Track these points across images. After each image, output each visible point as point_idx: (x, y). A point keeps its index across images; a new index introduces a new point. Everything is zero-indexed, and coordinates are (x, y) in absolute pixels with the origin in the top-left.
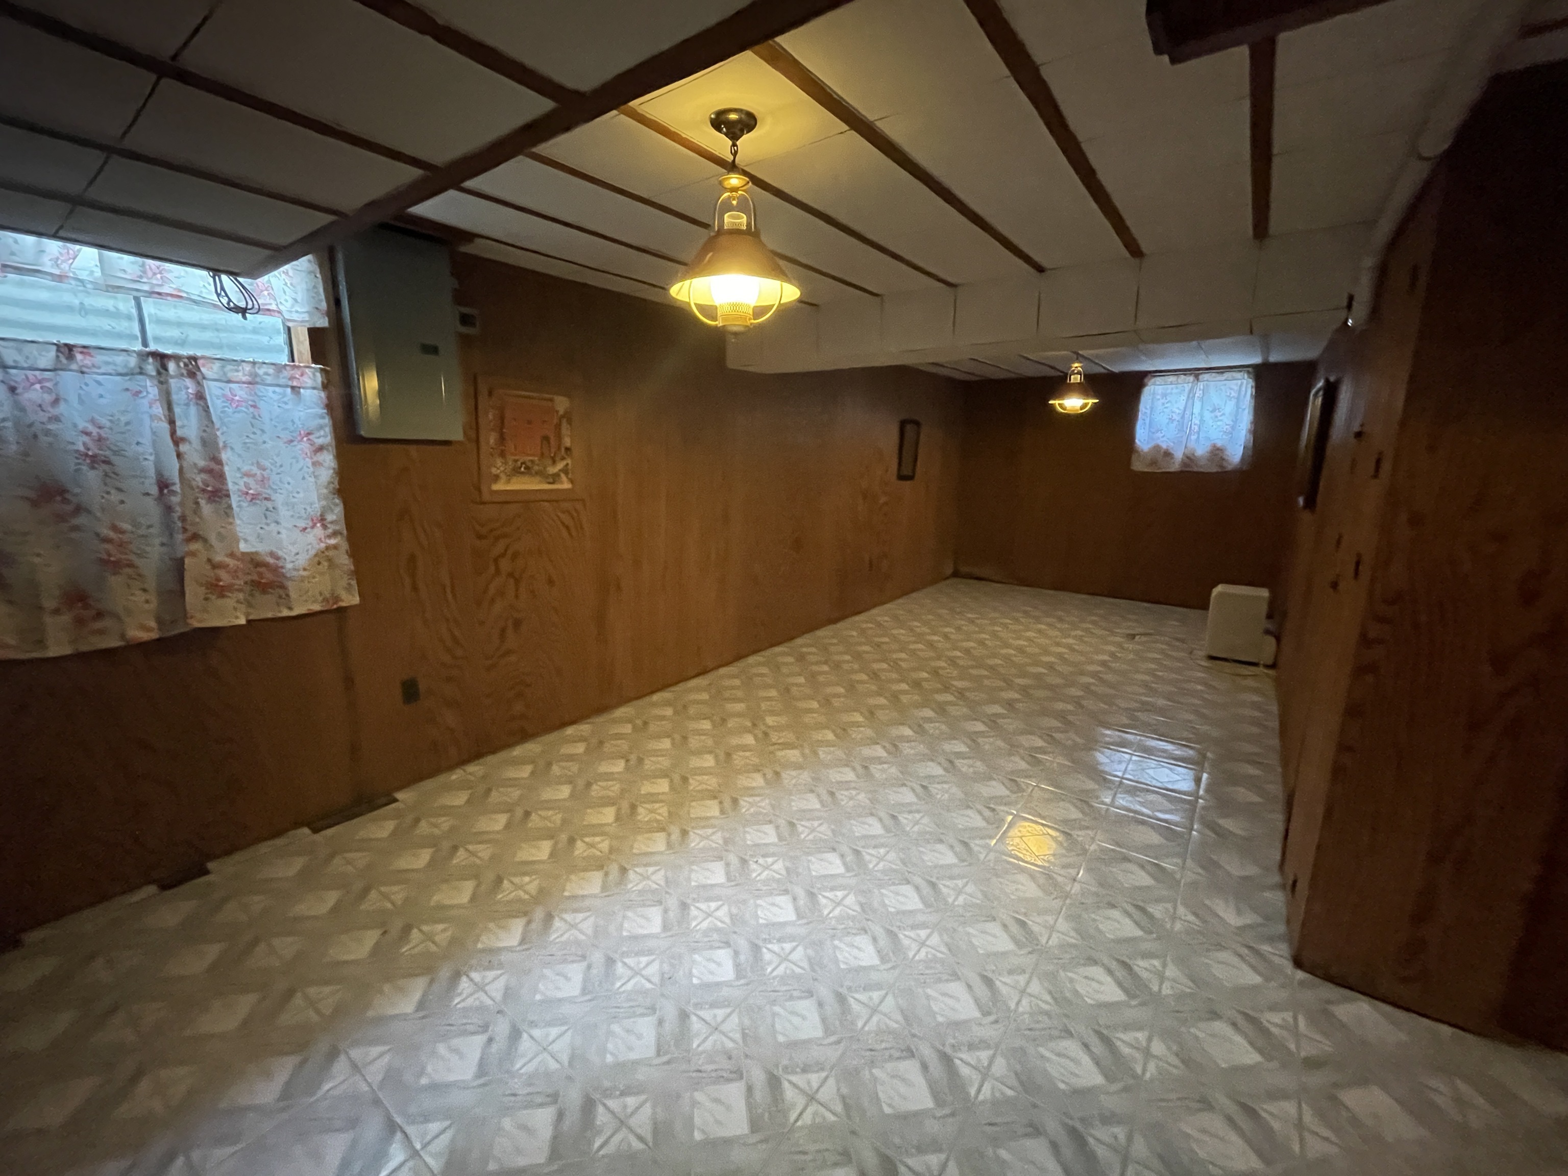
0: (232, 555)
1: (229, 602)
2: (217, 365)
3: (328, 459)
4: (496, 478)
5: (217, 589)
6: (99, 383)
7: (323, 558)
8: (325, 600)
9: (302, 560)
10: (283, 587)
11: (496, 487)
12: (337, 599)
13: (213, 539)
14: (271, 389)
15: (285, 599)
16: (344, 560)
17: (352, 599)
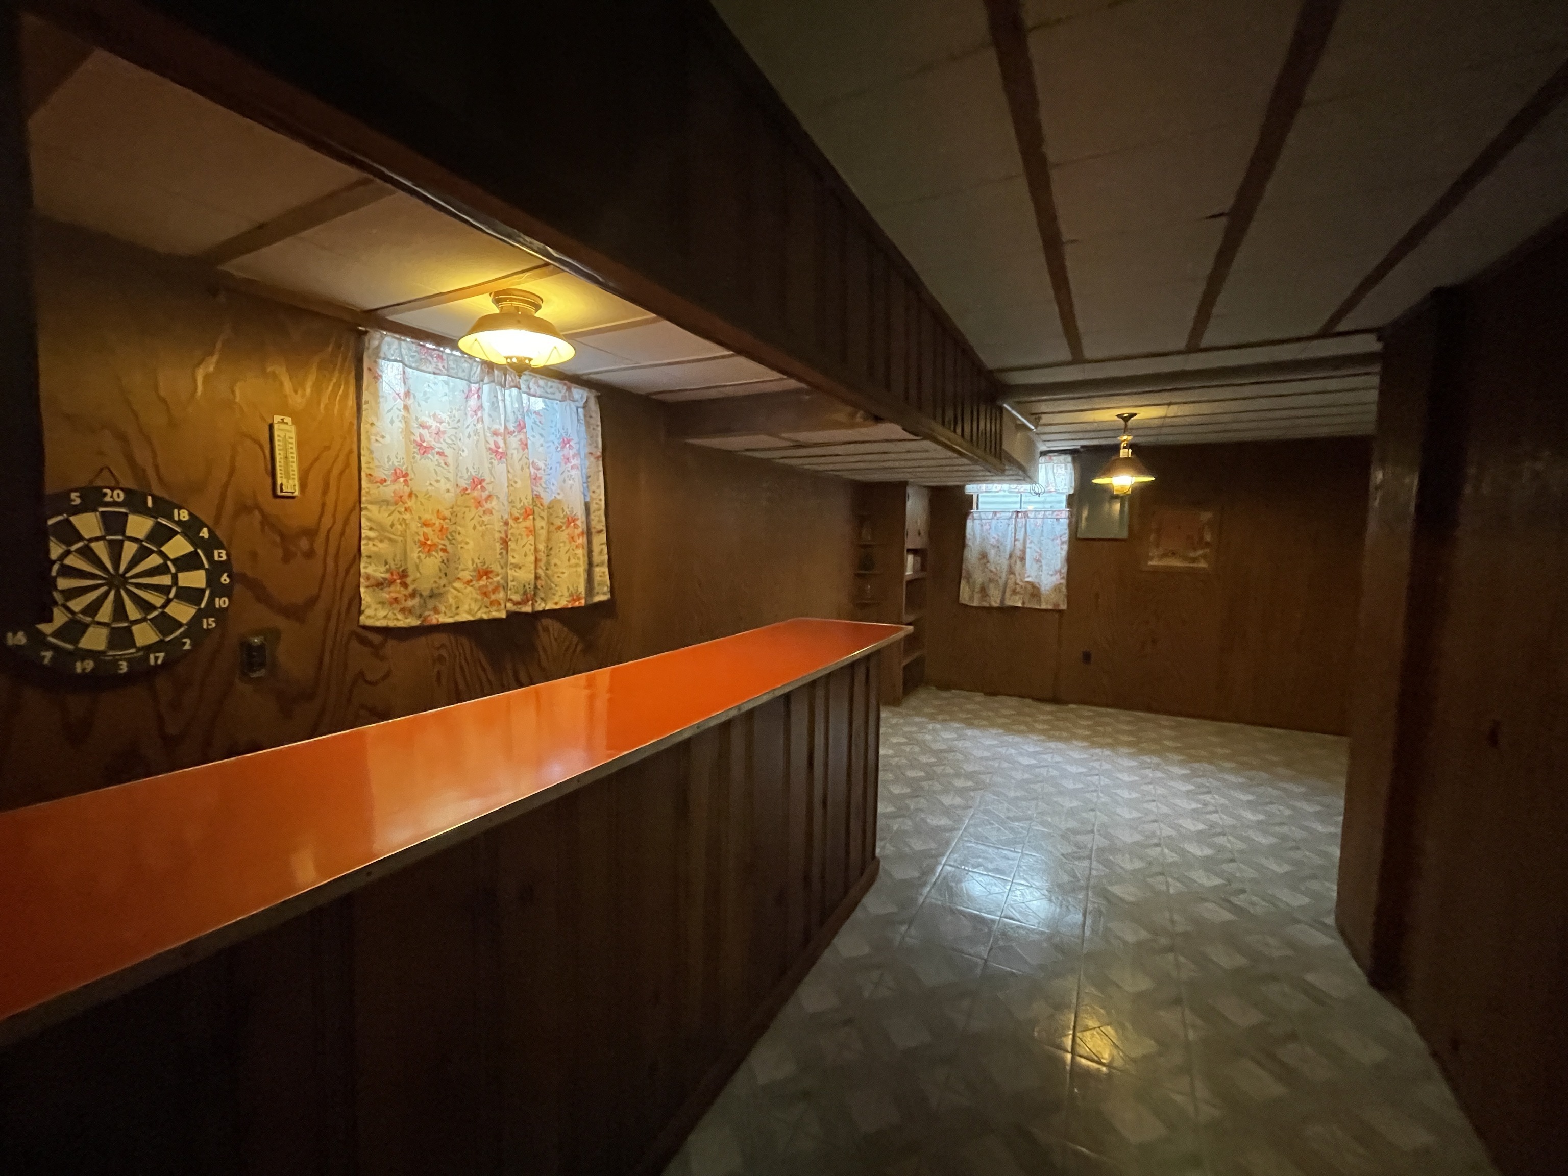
0: (1021, 581)
1: (1017, 597)
2: (1033, 513)
3: (1065, 547)
4: (1152, 559)
5: (1014, 592)
6: (1001, 522)
7: (1057, 588)
8: (1054, 605)
9: (1048, 588)
10: (1040, 597)
11: (1150, 563)
12: (1058, 605)
13: (1017, 574)
14: (1049, 520)
15: (1039, 602)
16: (1064, 589)
17: (1063, 607)
